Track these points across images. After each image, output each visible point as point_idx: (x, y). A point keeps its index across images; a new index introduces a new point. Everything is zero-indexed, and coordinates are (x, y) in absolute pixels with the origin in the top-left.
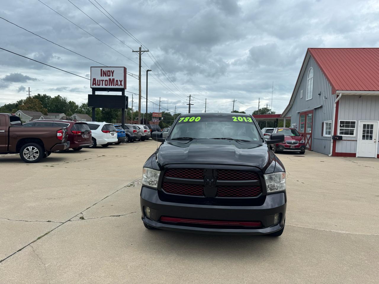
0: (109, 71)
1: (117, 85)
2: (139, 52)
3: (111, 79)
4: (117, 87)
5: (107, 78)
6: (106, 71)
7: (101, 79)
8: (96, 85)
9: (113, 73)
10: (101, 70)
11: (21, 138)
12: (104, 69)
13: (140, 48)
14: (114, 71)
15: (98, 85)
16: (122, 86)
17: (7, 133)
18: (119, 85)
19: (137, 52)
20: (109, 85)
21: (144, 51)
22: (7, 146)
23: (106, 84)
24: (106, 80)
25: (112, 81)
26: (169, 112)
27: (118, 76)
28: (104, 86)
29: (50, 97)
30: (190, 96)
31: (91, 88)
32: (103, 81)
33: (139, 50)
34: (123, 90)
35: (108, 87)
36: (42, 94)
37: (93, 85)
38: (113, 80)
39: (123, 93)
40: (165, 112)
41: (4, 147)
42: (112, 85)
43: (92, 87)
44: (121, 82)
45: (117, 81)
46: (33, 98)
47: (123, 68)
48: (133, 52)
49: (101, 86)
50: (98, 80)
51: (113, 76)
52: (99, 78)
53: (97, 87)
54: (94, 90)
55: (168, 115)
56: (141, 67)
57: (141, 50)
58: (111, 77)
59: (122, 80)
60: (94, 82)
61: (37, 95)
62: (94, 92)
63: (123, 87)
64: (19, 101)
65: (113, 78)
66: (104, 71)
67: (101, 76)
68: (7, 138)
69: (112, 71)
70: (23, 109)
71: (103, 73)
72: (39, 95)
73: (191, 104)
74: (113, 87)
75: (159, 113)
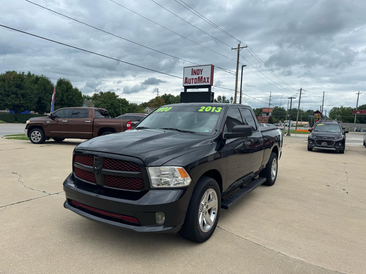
0: (199, 70)
1: (204, 83)
2: (237, 49)
3: (199, 77)
4: (204, 84)
5: (196, 76)
6: (196, 70)
7: (191, 78)
8: (187, 84)
9: (201, 72)
10: (192, 69)
11: (102, 127)
12: (195, 69)
13: (239, 45)
14: (202, 69)
15: (189, 83)
16: (209, 82)
17: (92, 123)
18: (206, 82)
19: (235, 49)
20: (198, 83)
21: (243, 48)
22: (92, 133)
23: (196, 82)
24: (195, 79)
25: (200, 79)
26: (283, 108)
27: (206, 74)
28: (194, 84)
29: (174, 96)
30: (301, 90)
31: (183, 86)
32: (193, 79)
33: (237, 47)
34: (209, 87)
35: (197, 84)
36: (168, 94)
37: (185, 84)
38: (202, 77)
39: (210, 90)
40: (278, 108)
41: (89, 134)
42: (200, 83)
43: (185, 85)
44: (208, 79)
45: (205, 78)
46: (161, 97)
47: (211, 66)
48: (232, 49)
49: (191, 84)
50: (189, 79)
51: (201, 74)
52: (190, 77)
53: (188, 85)
54: (186, 88)
55: (282, 110)
56: (239, 63)
57: (240, 47)
58: (200, 76)
59: (209, 78)
60: (186, 80)
61: (164, 94)
62: (185, 90)
63: (209, 84)
64: (151, 100)
65: (202, 76)
66: (194, 70)
67: (192, 75)
68: (92, 127)
69: (201, 69)
70: (152, 106)
71: (194, 72)
72: (165, 94)
73: (293, 98)
74: (201, 84)
75: (269, 109)
